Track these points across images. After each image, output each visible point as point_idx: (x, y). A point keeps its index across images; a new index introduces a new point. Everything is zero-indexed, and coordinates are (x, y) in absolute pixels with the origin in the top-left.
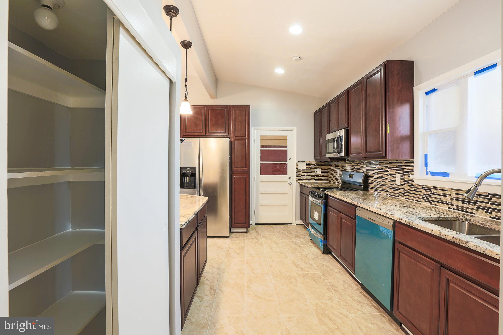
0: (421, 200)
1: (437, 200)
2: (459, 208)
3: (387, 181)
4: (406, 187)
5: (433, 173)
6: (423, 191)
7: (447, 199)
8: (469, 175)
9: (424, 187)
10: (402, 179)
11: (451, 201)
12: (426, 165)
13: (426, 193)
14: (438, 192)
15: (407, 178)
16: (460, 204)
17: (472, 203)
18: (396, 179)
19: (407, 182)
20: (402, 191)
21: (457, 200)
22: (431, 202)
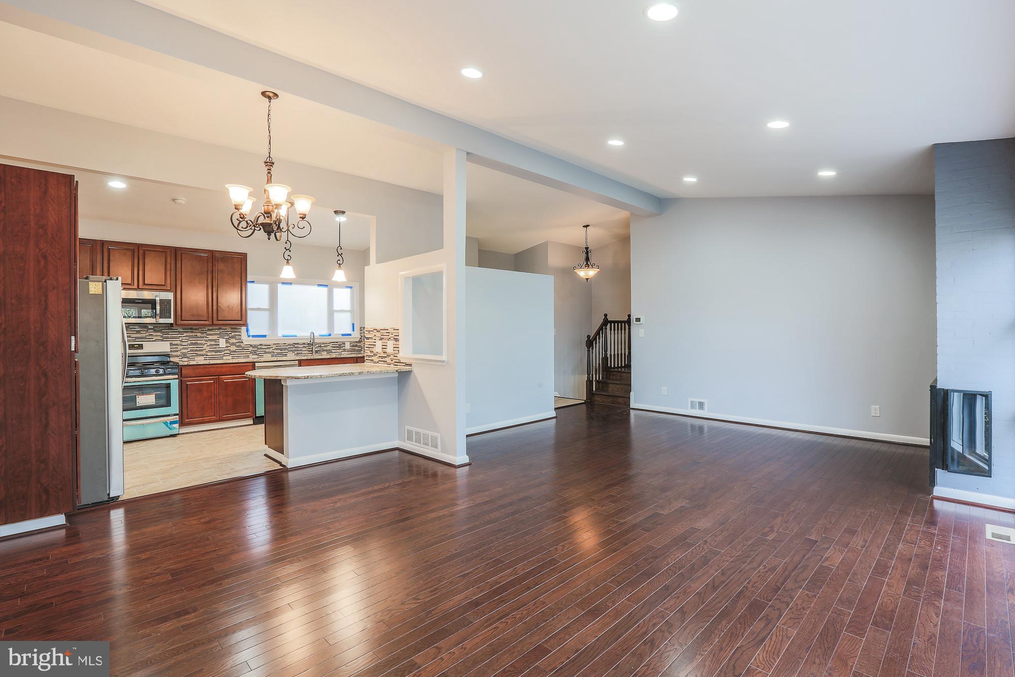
0: (249, 355)
1: (263, 352)
2: (278, 354)
3: (205, 346)
4: (233, 348)
5: (253, 336)
6: (251, 349)
7: (271, 350)
8: (279, 335)
9: (251, 345)
10: (227, 342)
11: (273, 351)
12: (247, 331)
13: (254, 349)
14: (263, 347)
15: (233, 341)
16: (279, 351)
17: (285, 349)
18: (220, 343)
19: (233, 344)
20: (228, 352)
21: (277, 349)
22: (258, 355)
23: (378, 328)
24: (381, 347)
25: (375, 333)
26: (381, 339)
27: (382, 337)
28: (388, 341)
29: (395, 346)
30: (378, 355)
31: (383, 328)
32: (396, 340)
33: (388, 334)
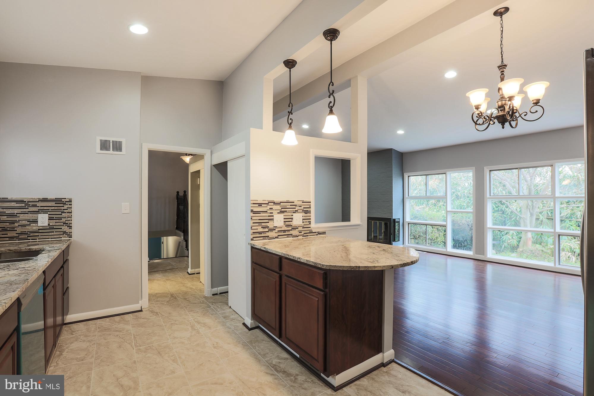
23: (277, 200)
24: (283, 220)
25: (271, 205)
26: (281, 212)
27: (283, 210)
28: (294, 214)
29: (304, 218)
30: (277, 230)
31: (285, 200)
32: (306, 212)
33: (294, 207)
